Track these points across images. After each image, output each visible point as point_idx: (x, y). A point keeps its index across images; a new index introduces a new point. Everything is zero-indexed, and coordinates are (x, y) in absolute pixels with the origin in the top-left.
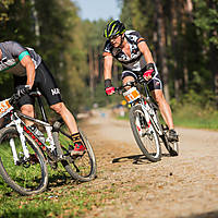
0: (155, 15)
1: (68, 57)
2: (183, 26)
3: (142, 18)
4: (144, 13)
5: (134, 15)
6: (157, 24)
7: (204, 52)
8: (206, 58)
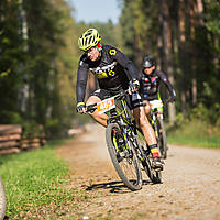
0: (161, 19)
1: (60, 64)
2: (193, 30)
3: (145, 21)
4: (148, 15)
5: (137, 17)
6: (162, 27)
7: (216, 61)
8: (217, 67)
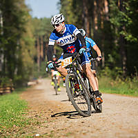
0: (83, 16)
1: (23, 43)
2: (102, 23)
3: (74, 17)
4: (75, 13)
5: (69, 15)
6: (84, 21)
7: (116, 41)
8: (117, 45)
